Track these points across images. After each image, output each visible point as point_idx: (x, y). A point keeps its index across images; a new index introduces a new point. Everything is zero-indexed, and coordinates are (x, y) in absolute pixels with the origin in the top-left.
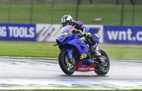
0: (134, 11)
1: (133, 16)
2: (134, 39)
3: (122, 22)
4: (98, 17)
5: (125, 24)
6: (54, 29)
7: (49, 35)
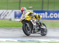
0: (48, 3)
1: (48, 5)
2: (49, 17)
3: (42, 8)
4: (30, 6)
5: (44, 10)
6: (8, 12)
7: (6, 15)
